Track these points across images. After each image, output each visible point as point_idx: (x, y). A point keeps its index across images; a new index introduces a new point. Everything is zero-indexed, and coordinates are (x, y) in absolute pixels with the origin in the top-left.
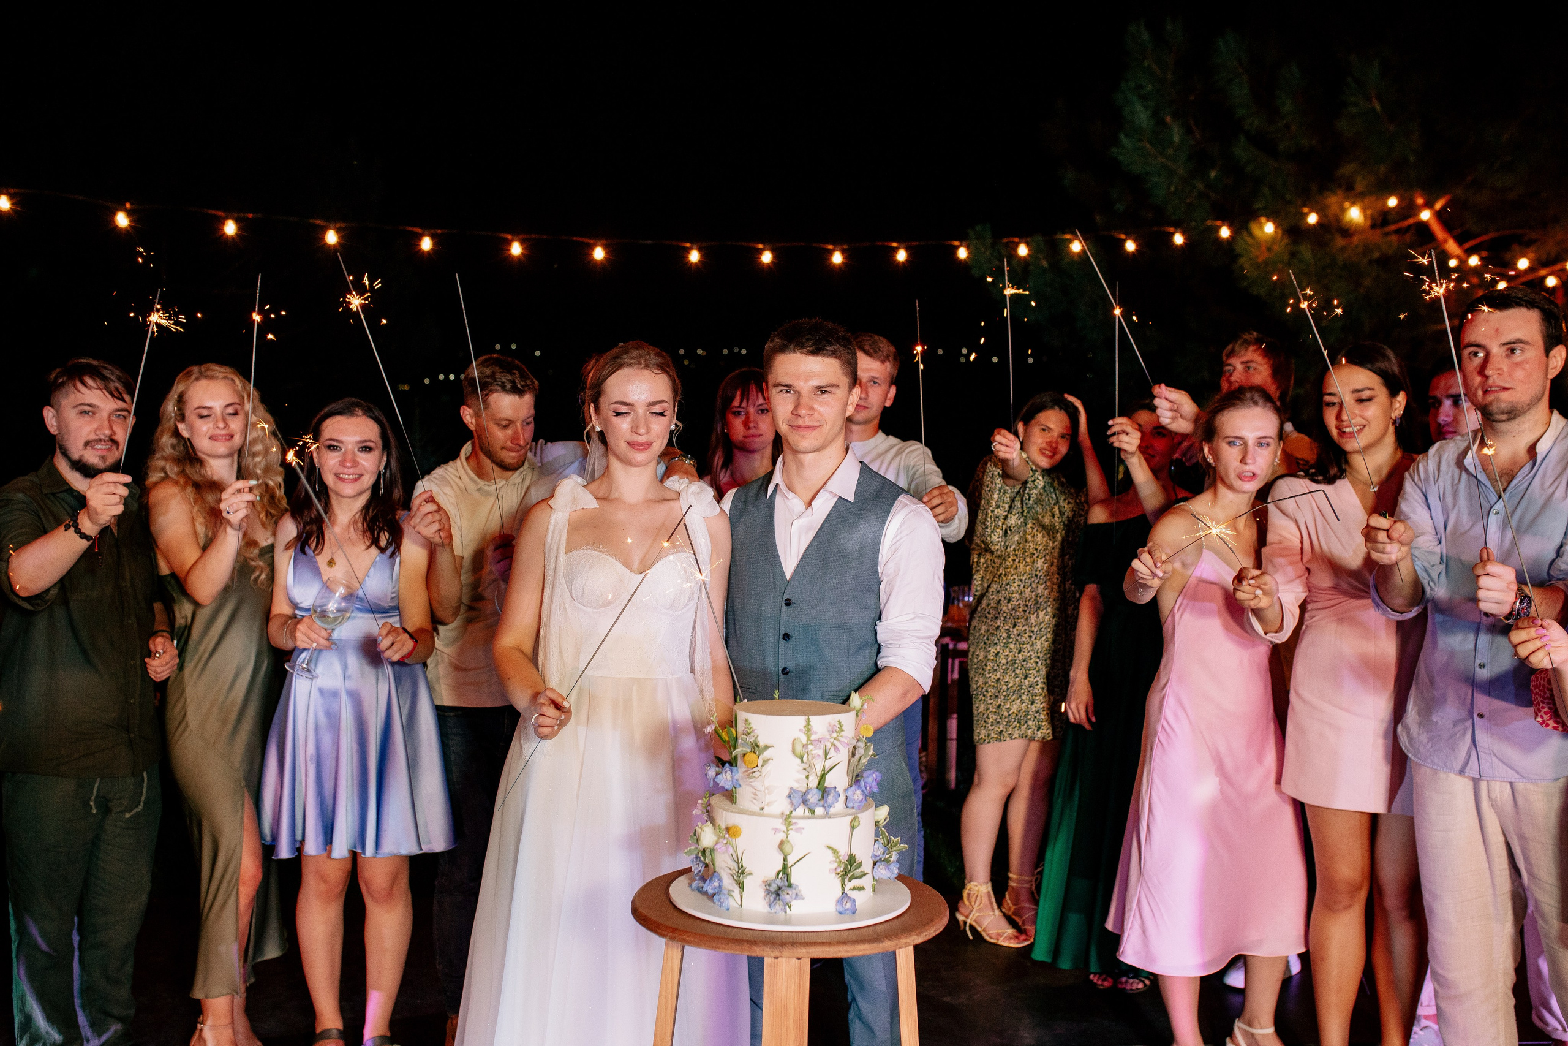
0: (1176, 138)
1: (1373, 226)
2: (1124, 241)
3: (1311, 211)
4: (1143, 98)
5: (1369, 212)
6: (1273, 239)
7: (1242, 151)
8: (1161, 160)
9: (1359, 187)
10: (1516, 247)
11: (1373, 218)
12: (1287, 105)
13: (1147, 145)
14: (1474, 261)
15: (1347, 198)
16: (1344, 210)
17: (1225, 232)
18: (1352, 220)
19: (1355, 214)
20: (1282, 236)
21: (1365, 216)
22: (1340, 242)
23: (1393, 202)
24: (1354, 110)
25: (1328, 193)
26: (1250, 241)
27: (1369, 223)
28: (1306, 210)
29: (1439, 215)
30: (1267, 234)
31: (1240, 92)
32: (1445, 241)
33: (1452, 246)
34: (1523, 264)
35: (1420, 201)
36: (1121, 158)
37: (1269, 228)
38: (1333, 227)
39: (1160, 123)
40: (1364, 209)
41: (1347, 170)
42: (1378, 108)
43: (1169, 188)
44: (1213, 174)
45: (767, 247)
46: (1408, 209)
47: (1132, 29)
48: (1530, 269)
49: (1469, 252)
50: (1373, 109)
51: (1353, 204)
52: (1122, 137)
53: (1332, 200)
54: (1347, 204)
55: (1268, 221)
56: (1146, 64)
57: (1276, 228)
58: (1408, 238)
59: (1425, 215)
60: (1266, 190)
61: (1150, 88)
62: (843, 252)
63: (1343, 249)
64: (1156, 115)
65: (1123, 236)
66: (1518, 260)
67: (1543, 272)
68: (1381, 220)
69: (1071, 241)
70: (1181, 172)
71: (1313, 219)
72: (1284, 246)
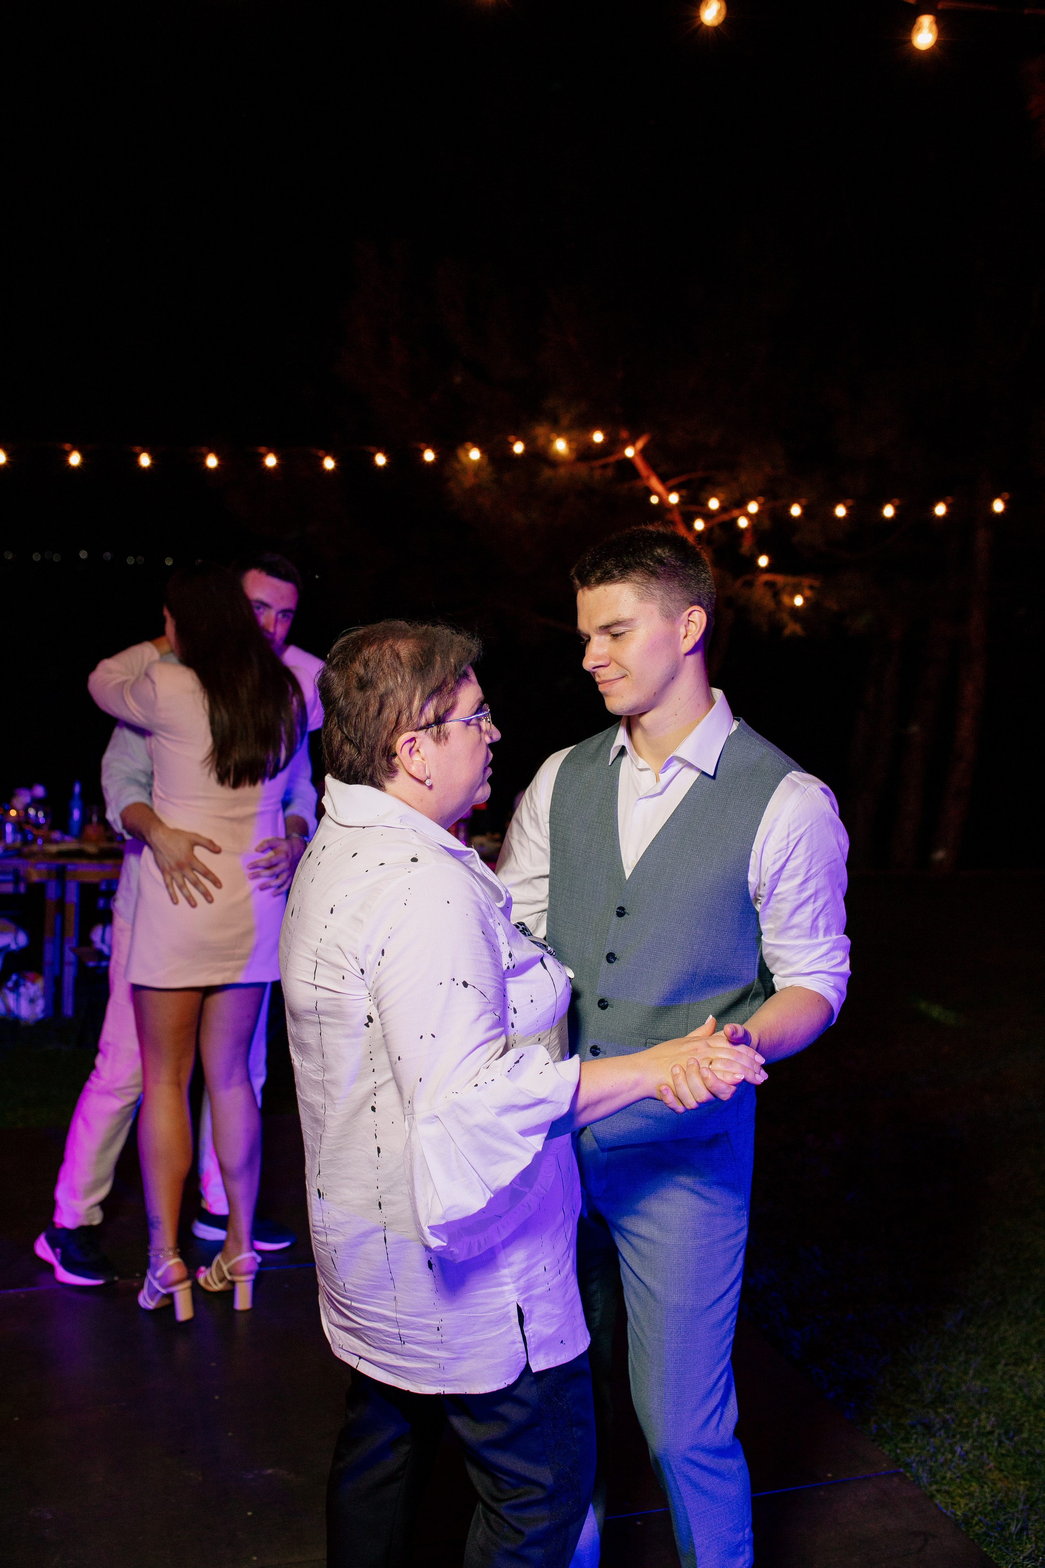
1: (579, 459)
3: (518, 440)
5: (574, 446)
6: (479, 465)
9: (565, 421)
10: (709, 488)
11: (578, 451)
14: (674, 499)
15: (553, 431)
16: (551, 442)
17: (429, 456)
18: (557, 454)
19: (561, 446)
20: (488, 462)
21: (571, 449)
22: (547, 473)
23: (598, 437)
24: (553, 345)
25: (536, 424)
26: (458, 467)
27: (573, 457)
28: (511, 438)
29: (642, 453)
30: (474, 462)
32: (648, 478)
33: (655, 483)
34: (714, 504)
35: (624, 438)
36: (343, 374)
37: (475, 454)
38: (540, 457)
39: (384, 343)
40: (569, 442)
46: (613, 444)
48: (723, 509)
49: (670, 490)
51: (559, 436)
52: (344, 353)
53: (541, 431)
54: (553, 435)
55: (475, 447)
57: (482, 454)
58: (610, 473)
59: (630, 452)
63: (550, 480)
65: (322, 453)
66: (709, 499)
67: (736, 513)
68: (587, 454)
69: (267, 455)
71: (519, 448)
72: (490, 473)
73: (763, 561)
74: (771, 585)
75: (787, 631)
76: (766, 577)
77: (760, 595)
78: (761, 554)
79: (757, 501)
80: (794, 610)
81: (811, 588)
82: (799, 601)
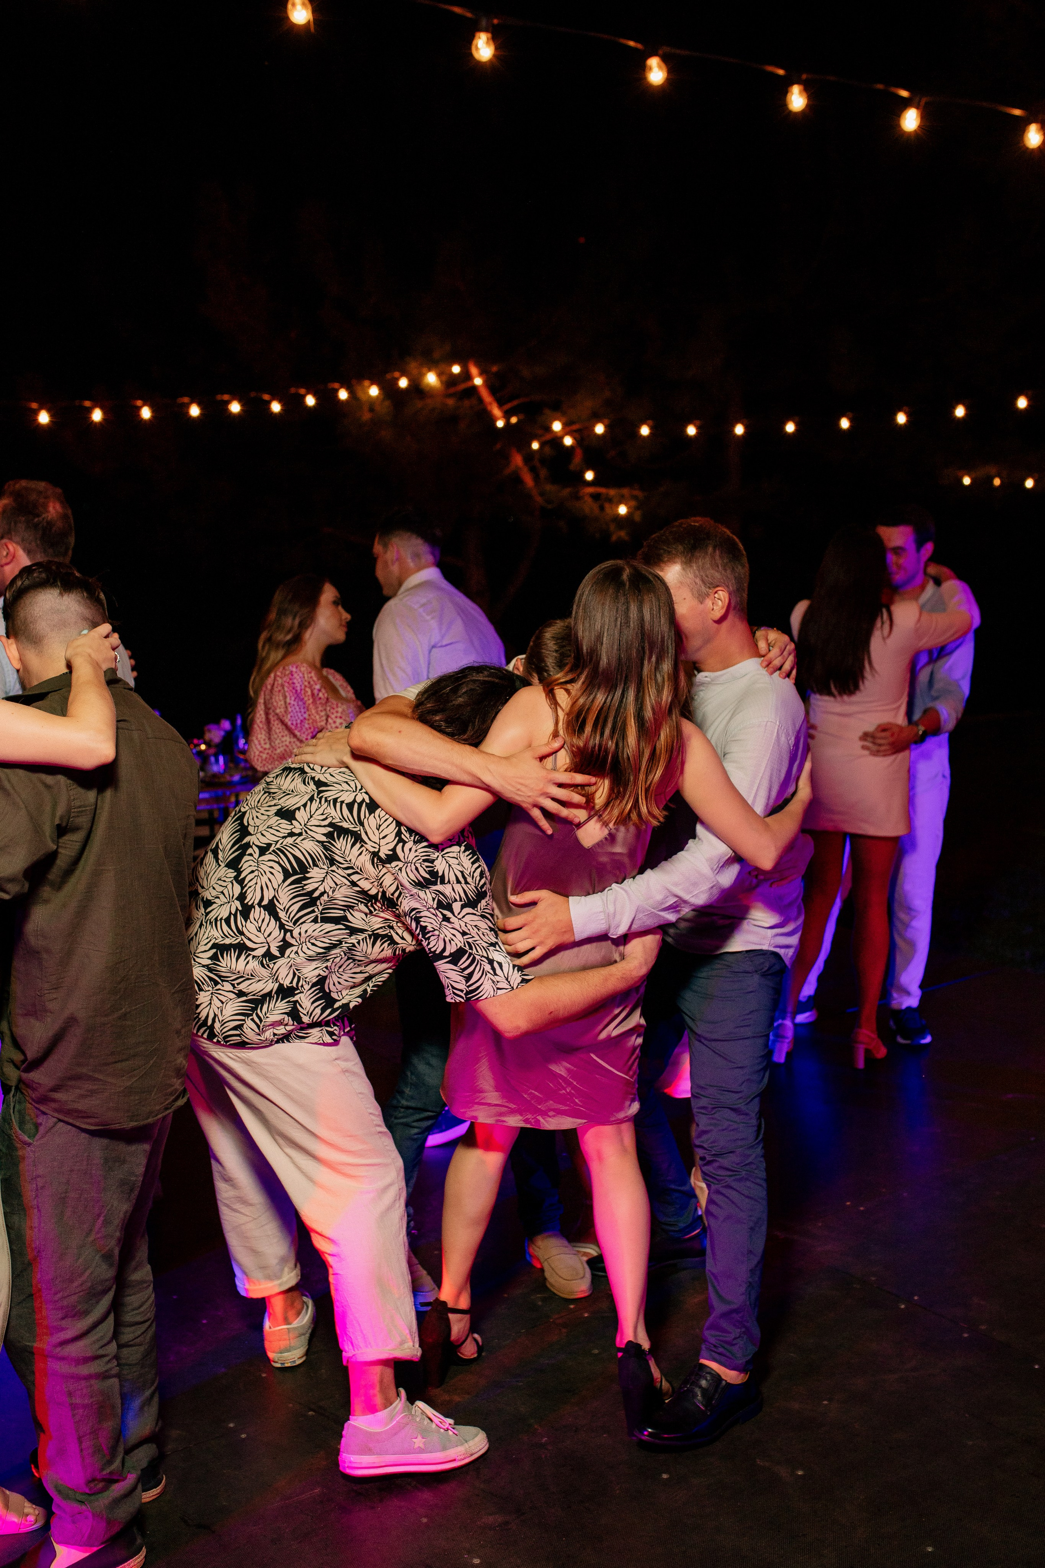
1: (444, 390)
3: (402, 375)
5: (444, 378)
6: (377, 400)
10: (547, 411)
11: (444, 382)
15: (425, 366)
16: (423, 375)
17: (343, 395)
18: (428, 385)
19: (431, 379)
20: (383, 398)
21: (439, 379)
22: (419, 404)
23: (456, 369)
26: (362, 402)
27: (441, 387)
28: (397, 374)
29: (486, 383)
30: (372, 396)
32: (491, 404)
33: (496, 410)
35: (474, 370)
37: (374, 391)
38: (417, 389)
40: (439, 375)
46: (466, 376)
51: (430, 370)
53: (413, 366)
54: (424, 370)
55: (372, 384)
57: (379, 390)
58: (471, 400)
59: (478, 381)
65: (266, 397)
66: (552, 423)
67: (562, 432)
68: (449, 384)
69: (228, 402)
71: (403, 383)
72: (384, 409)
73: (589, 476)
74: (596, 497)
75: (614, 538)
76: (591, 490)
77: (588, 506)
78: (588, 469)
79: (603, 423)
80: (617, 518)
81: (635, 498)
82: (623, 510)
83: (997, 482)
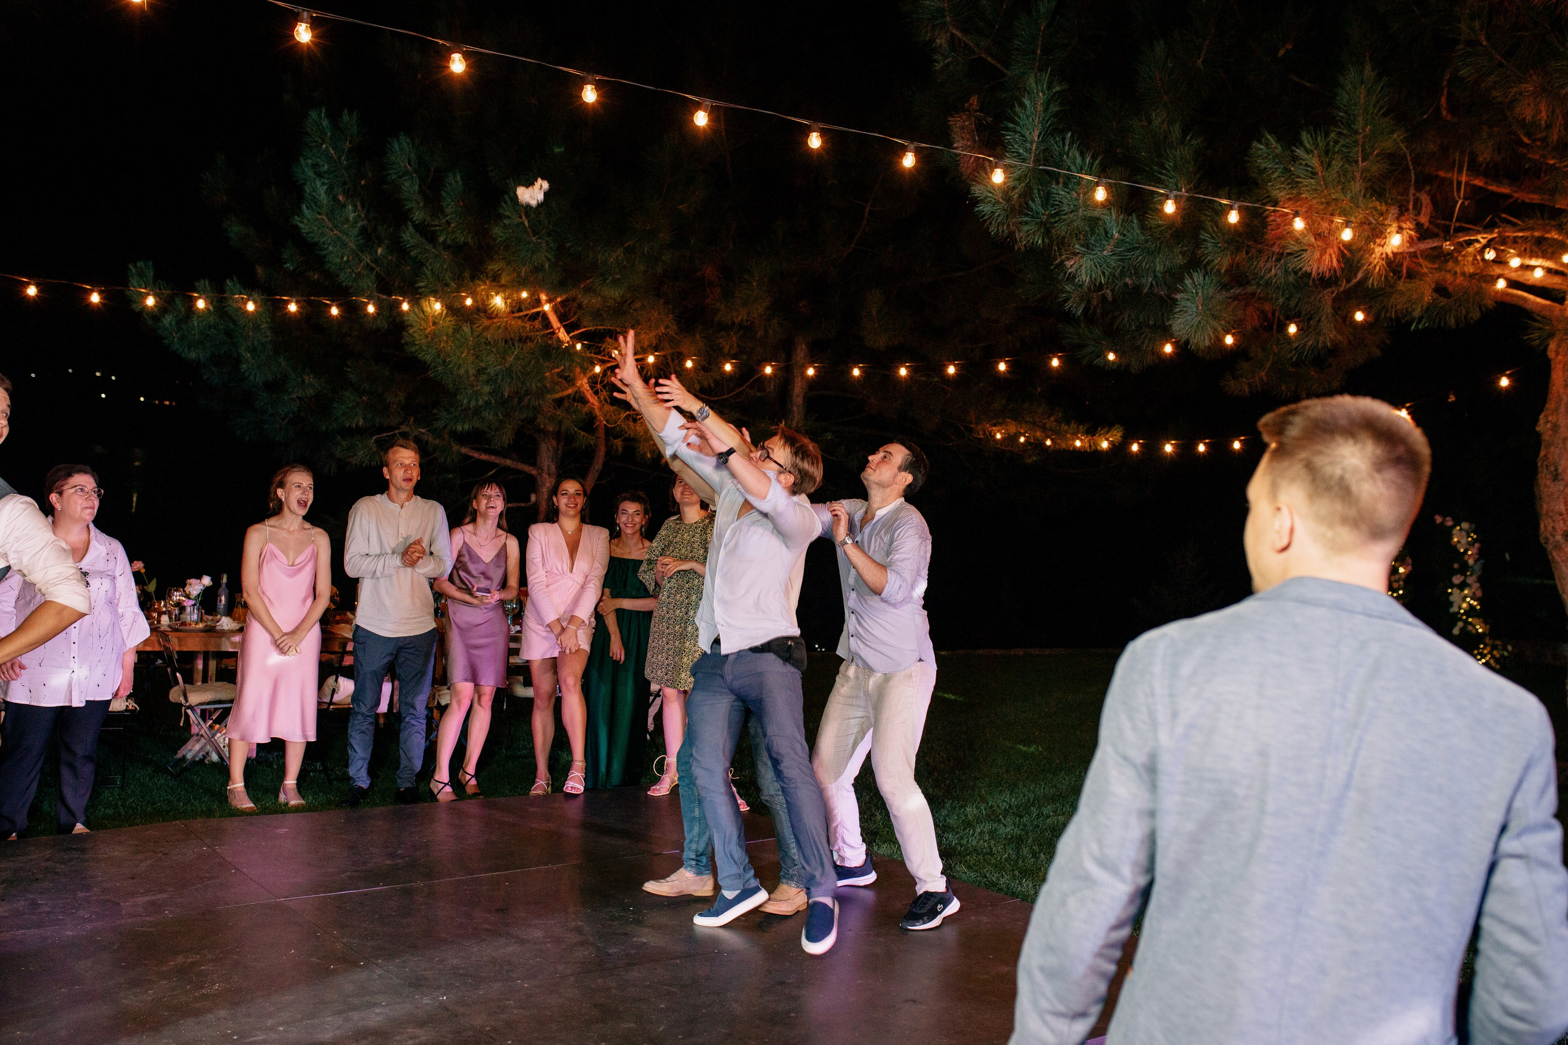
0: (352, 216)
1: (512, 312)
2: (330, 306)
3: (467, 295)
4: (319, 175)
5: (509, 301)
6: (440, 315)
7: (409, 236)
8: (335, 232)
9: (503, 282)
10: (608, 339)
11: (511, 306)
12: (450, 206)
13: (324, 217)
14: (578, 347)
15: (491, 288)
16: (489, 297)
17: (405, 307)
18: (496, 306)
19: (498, 301)
20: (447, 313)
21: (506, 302)
22: (486, 322)
23: (524, 295)
24: (507, 222)
25: (478, 282)
26: (422, 315)
27: (508, 310)
28: (464, 294)
29: (555, 310)
30: (435, 311)
31: (410, 188)
32: (559, 329)
33: (563, 335)
35: (543, 297)
36: (301, 225)
37: (438, 306)
38: (483, 310)
39: (335, 199)
40: (505, 299)
41: (493, 267)
42: (526, 223)
43: (342, 258)
44: (380, 251)
45: (32, 282)
46: (535, 302)
47: (313, 114)
49: (576, 339)
50: (523, 223)
51: (497, 294)
52: (304, 207)
53: (482, 288)
54: (493, 293)
55: (437, 301)
56: (324, 146)
57: (442, 307)
58: (537, 324)
59: (547, 307)
60: (428, 273)
61: (326, 167)
62: (100, 293)
63: (487, 328)
64: (330, 191)
65: (325, 301)
68: (517, 307)
69: (287, 302)
70: (352, 245)
71: (469, 302)
72: (449, 322)
83: (1022, 439)
